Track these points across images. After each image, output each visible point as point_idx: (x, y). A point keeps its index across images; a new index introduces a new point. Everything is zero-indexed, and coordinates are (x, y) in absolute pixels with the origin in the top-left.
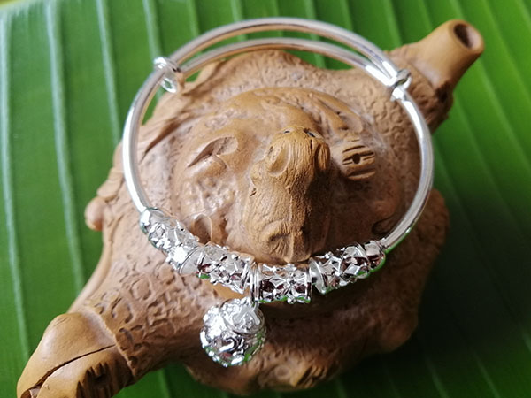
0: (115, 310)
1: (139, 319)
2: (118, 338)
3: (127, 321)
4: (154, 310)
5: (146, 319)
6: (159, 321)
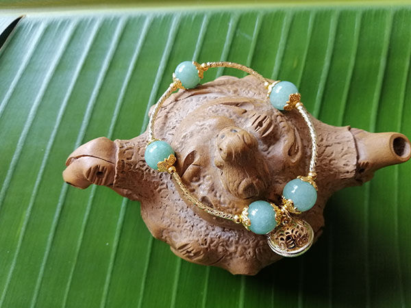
0: (127, 151)
1: (133, 162)
2: (119, 162)
3: (128, 159)
4: (141, 163)
5: (136, 165)
6: (140, 170)
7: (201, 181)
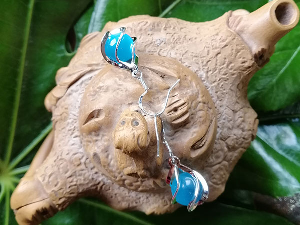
0: (51, 179)
1: (62, 185)
2: (51, 195)
5: (66, 185)
6: (73, 186)
7: (99, 138)
